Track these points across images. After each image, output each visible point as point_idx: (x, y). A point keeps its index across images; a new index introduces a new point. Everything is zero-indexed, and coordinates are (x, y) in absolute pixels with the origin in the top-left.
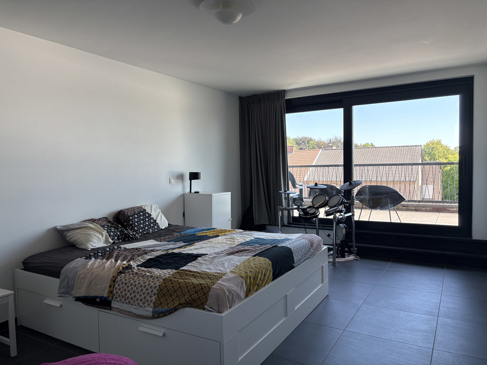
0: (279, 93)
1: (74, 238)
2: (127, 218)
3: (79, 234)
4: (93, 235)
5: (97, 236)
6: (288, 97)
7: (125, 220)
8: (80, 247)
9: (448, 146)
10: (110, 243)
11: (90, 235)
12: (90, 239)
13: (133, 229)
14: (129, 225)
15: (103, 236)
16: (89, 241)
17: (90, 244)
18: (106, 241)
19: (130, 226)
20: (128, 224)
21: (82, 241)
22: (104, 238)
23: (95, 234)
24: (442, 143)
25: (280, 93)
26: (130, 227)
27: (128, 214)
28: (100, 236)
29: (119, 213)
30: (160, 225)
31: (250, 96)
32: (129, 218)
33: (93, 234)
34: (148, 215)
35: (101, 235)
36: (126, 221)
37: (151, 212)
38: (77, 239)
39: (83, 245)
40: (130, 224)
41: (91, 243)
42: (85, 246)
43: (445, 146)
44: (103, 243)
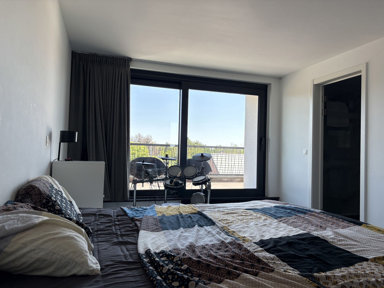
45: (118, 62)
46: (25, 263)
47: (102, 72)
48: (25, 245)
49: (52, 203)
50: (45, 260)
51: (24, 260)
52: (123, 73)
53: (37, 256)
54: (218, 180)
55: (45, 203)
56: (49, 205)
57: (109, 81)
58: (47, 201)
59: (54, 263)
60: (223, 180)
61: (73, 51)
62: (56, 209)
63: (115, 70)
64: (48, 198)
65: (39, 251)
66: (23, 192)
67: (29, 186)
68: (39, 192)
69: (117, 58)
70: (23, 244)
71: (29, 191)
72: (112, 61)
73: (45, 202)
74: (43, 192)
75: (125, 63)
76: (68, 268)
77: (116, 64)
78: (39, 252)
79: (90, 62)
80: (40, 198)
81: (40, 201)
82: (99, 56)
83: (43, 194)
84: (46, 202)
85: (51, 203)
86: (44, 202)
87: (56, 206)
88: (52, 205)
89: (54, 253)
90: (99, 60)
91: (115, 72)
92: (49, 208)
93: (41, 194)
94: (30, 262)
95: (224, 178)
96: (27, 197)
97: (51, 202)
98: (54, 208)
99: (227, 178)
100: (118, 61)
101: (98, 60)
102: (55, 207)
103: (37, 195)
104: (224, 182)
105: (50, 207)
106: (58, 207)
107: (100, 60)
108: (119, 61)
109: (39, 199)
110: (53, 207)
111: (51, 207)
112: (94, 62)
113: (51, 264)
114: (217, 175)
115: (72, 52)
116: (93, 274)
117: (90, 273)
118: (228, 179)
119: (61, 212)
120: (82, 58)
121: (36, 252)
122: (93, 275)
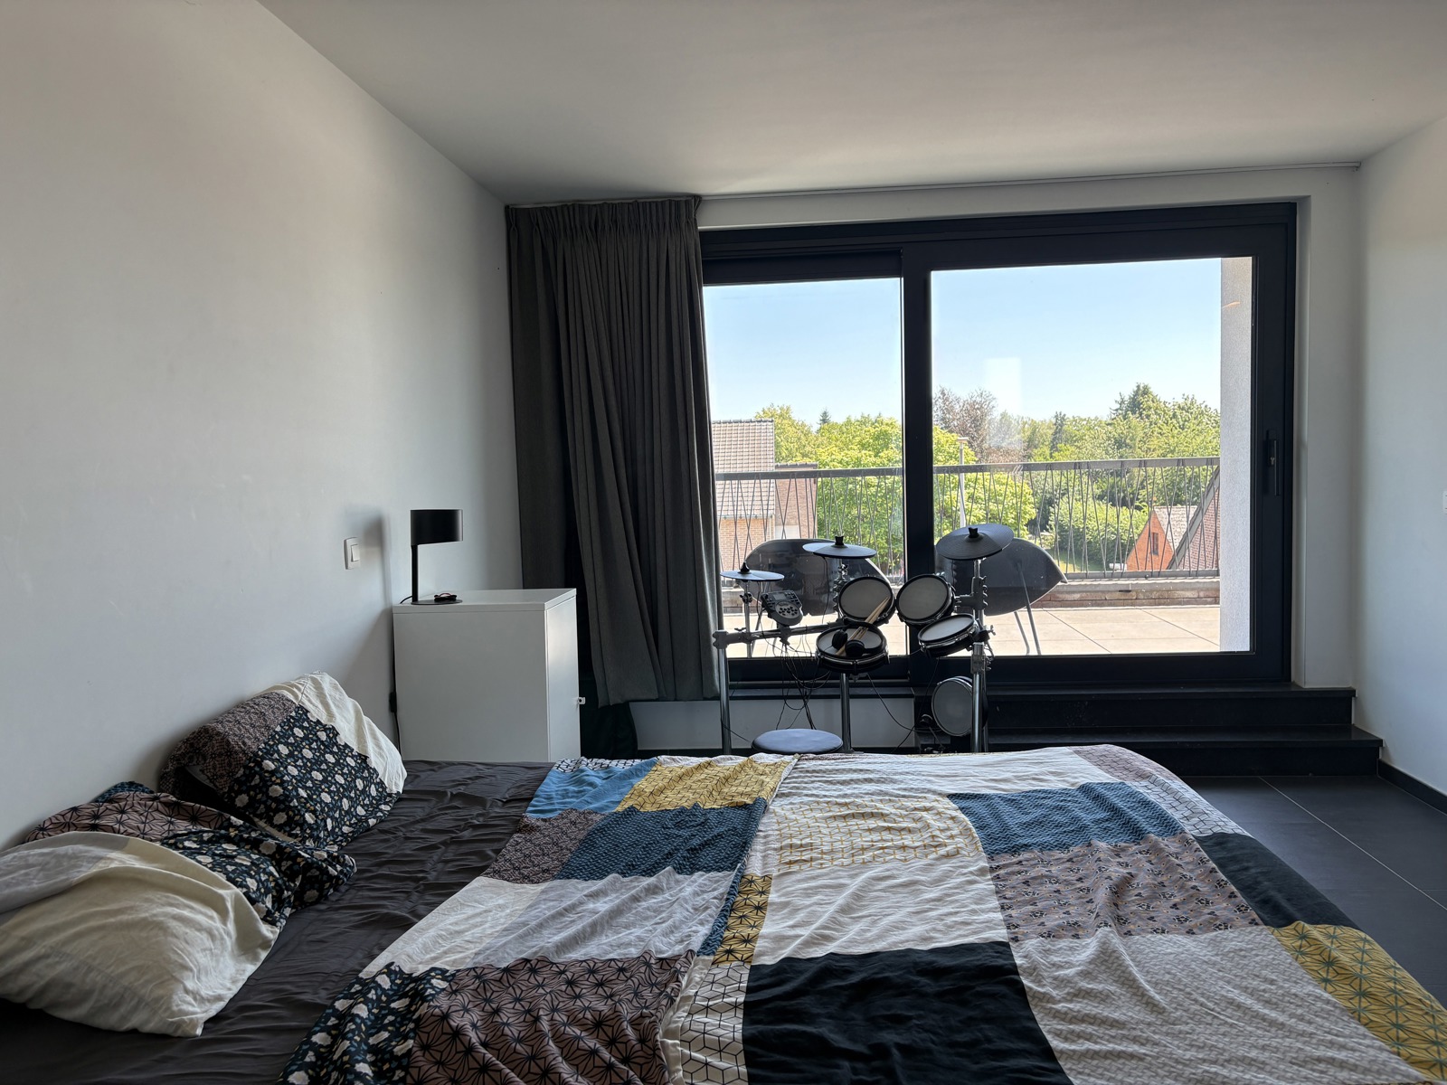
0: (678, 203)
1: (40, 966)
2: (246, 767)
3: (79, 935)
4: (173, 924)
5: (200, 928)
6: (710, 221)
7: (237, 781)
8: (111, 1020)
9: (807, 423)
10: (265, 943)
11: (160, 926)
12: (174, 957)
13: (297, 824)
14: (268, 808)
15: (223, 914)
16: (168, 972)
17: (187, 991)
18: (247, 942)
19: (277, 811)
20: (260, 802)
21: (125, 982)
22: (231, 926)
23: (186, 913)
24: (792, 415)
25: (683, 205)
26: (281, 818)
27: (244, 743)
28: (211, 918)
29: (192, 745)
30: (384, 775)
31: (556, 208)
32: (259, 764)
33: (176, 918)
34: (328, 735)
35: (215, 914)
36: (243, 785)
37: (331, 715)
38: (76, 969)
39: (135, 1009)
40: (276, 800)
41: (190, 985)
42: (155, 1012)
43: (800, 423)
44: (233, 956)
45: (654, 218)
46: (27, 987)
47: (604, 262)
48: (29, 942)
49: (262, 779)
50: (69, 985)
51: (24, 980)
52: (672, 256)
53: (52, 974)
54: (1155, 595)
55: (244, 779)
56: (253, 784)
57: (631, 290)
58: (247, 772)
59: (88, 994)
60: (1176, 596)
61: (511, 207)
62: (270, 794)
63: (645, 248)
64: (252, 765)
65: (57, 959)
66: (182, 750)
67: (200, 732)
68: (226, 747)
69: (650, 203)
70: (23, 939)
71: (201, 745)
72: (633, 218)
73: (242, 776)
74: (237, 748)
75: (678, 216)
76: (123, 1010)
77: (649, 227)
78: (58, 963)
79: (562, 234)
80: (230, 764)
81: (228, 773)
82: (589, 205)
83: (236, 752)
84: (244, 774)
85: (257, 780)
86: (239, 775)
87: (271, 785)
88: (261, 785)
89: (90, 969)
90: (590, 223)
91: (645, 255)
92: (252, 793)
93: (231, 754)
94: (37, 986)
95: (1183, 590)
96: (195, 763)
97: (257, 777)
98: (266, 793)
99: (1193, 589)
100: (654, 212)
101: (587, 221)
102: (268, 789)
103: (220, 755)
104: (1179, 603)
105: (255, 791)
106: (276, 790)
107: (593, 222)
108: (657, 216)
109: (227, 768)
110: (264, 790)
111: (258, 791)
112: (574, 231)
113: (84, 996)
114: (1152, 576)
115: (507, 208)
116: (179, 1033)
117: (170, 1031)
118: (1199, 590)
119: (284, 804)
120: (538, 225)
121: (50, 961)
122: (179, 1037)
